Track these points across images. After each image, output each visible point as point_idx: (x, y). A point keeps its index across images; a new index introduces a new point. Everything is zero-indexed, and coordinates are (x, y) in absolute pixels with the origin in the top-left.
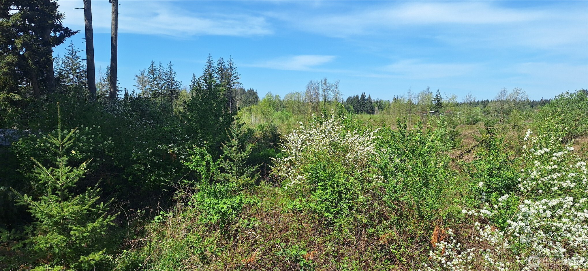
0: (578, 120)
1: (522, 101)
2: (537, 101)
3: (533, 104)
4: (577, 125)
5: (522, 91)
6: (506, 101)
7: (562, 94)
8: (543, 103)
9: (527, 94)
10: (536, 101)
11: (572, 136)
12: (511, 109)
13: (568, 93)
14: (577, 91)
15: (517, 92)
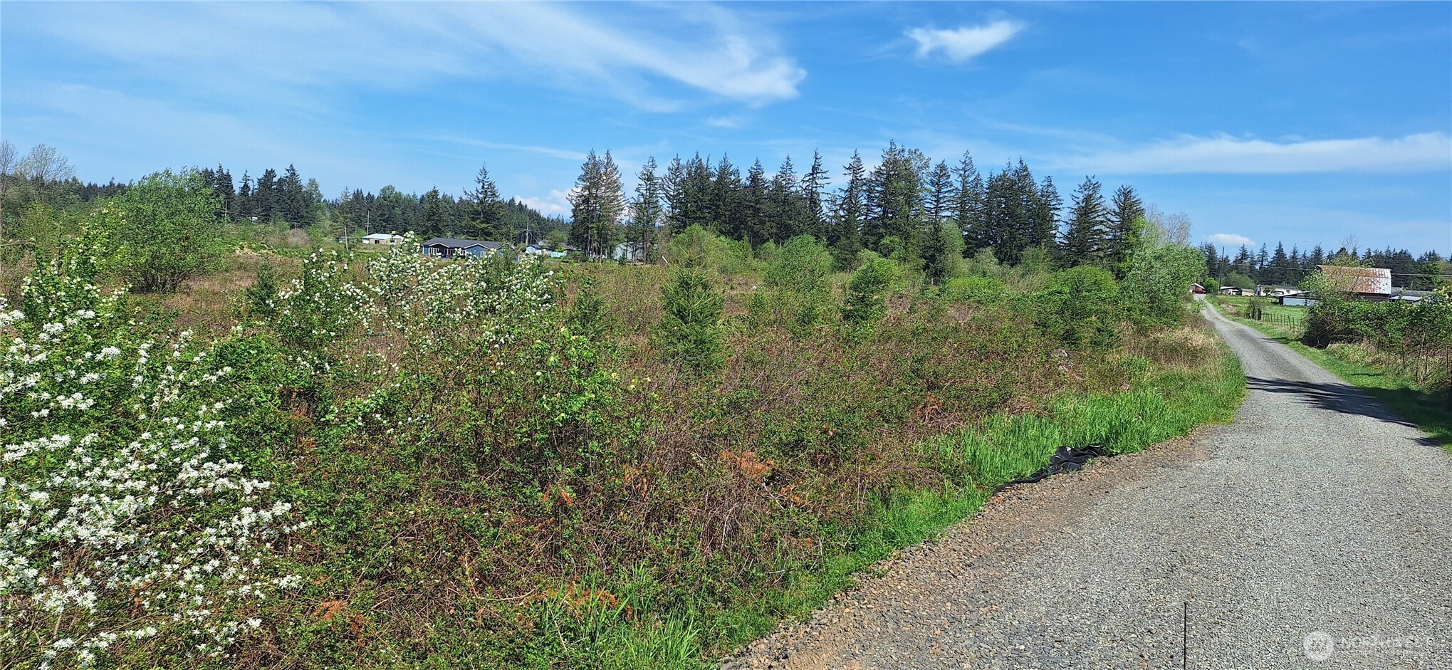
0: (187, 238)
1: (60, 182)
2: (100, 185)
3: (88, 194)
4: (185, 250)
5: (56, 156)
6: (14, 180)
7: (157, 174)
8: (112, 190)
9: (69, 164)
10: (96, 186)
11: (173, 274)
12: (27, 200)
13: (168, 174)
14: (185, 169)
15: (42, 156)
